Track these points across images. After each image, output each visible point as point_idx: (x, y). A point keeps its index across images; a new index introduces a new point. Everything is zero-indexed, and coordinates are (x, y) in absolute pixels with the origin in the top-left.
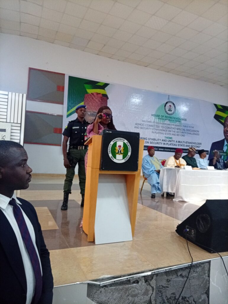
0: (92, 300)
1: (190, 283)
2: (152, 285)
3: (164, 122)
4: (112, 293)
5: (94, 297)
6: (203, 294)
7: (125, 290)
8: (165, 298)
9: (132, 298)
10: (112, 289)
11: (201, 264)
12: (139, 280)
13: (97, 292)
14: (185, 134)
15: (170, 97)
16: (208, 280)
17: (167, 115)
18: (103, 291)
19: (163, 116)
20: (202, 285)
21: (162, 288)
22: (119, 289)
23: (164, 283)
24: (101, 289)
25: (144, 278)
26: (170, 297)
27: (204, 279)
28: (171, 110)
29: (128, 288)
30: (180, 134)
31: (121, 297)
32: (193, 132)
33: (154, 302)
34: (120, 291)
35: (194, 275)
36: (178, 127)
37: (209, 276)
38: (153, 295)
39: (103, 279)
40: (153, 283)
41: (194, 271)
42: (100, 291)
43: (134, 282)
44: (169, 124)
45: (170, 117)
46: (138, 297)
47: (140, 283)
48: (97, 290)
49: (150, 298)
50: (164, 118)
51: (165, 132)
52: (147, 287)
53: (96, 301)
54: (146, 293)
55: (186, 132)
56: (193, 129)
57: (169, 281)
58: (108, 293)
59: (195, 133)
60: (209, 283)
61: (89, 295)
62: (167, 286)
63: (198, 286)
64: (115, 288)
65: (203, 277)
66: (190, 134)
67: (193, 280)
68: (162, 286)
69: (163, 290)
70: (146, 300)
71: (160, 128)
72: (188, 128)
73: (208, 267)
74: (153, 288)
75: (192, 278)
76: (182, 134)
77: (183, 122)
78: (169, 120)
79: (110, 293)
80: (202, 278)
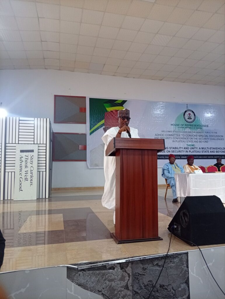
0: (72, 282)
1: (168, 273)
2: (128, 272)
3: (185, 130)
4: (89, 276)
5: (73, 279)
6: (182, 283)
7: (102, 274)
8: (142, 285)
9: (109, 282)
10: (90, 273)
11: (178, 255)
12: (114, 266)
13: (76, 275)
14: (208, 140)
15: (188, 106)
16: (187, 270)
17: (187, 123)
18: (81, 274)
19: (183, 125)
20: (181, 275)
21: (138, 276)
22: (96, 274)
23: (139, 271)
24: (80, 272)
25: (119, 265)
26: (147, 284)
27: (183, 269)
28: (191, 118)
29: (105, 273)
30: (203, 140)
31: (98, 281)
32: (216, 138)
33: (131, 287)
34: (97, 275)
35: (171, 265)
36: (200, 134)
37: (188, 267)
38: (129, 281)
39: (80, 264)
40: (129, 269)
41: (171, 262)
42: (78, 274)
43: (110, 269)
44: (190, 132)
45: (191, 125)
46: (114, 282)
47: (115, 270)
48: (76, 273)
49: (127, 283)
50: (184, 126)
51: (186, 140)
52: (123, 274)
53: (76, 282)
54: (122, 279)
55: (209, 138)
56: (216, 134)
57: (145, 270)
58: (86, 277)
59: (219, 138)
60: (188, 274)
61: (69, 277)
62: (144, 273)
63: (176, 275)
64: (92, 273)
65: (182, 268)
66: (214, 139)
67: (171, 270)
68: (138, 273)
69: (140, 278)
70: (123, 285)
71: (181, 136)
72: (211, 134)
73: (186, 258)
74: (129, 274)
75: (169, 268)
76: (204, 140)
77: (204, 128)
78: (190, 128)
79: (88, 276)
80: (180, 268)
